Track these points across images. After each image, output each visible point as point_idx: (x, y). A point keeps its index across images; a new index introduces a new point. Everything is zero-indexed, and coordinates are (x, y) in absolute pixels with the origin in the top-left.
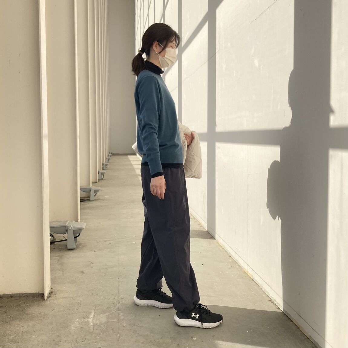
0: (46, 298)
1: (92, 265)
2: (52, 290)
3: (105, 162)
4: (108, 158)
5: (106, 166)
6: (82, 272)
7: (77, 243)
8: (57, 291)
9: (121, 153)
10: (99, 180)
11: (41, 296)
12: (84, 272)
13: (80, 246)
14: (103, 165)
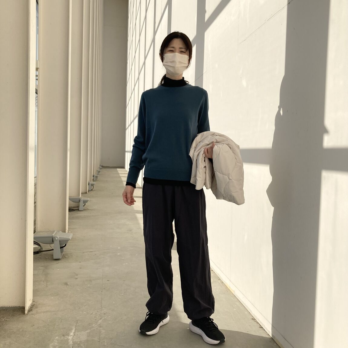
0: (26, 312)
1: (76, 277)
2: (34, 303)
3: (96, 174)
4: (98, 170)
5: (96, 178)
6: (66, 284)
7: (63, 253)
8: (39, 304)
9: (110, 166)
10: (88, 190)
11: (22, 309)
12: (68, 284)
13: (66, 256)
14: (93, 176)
